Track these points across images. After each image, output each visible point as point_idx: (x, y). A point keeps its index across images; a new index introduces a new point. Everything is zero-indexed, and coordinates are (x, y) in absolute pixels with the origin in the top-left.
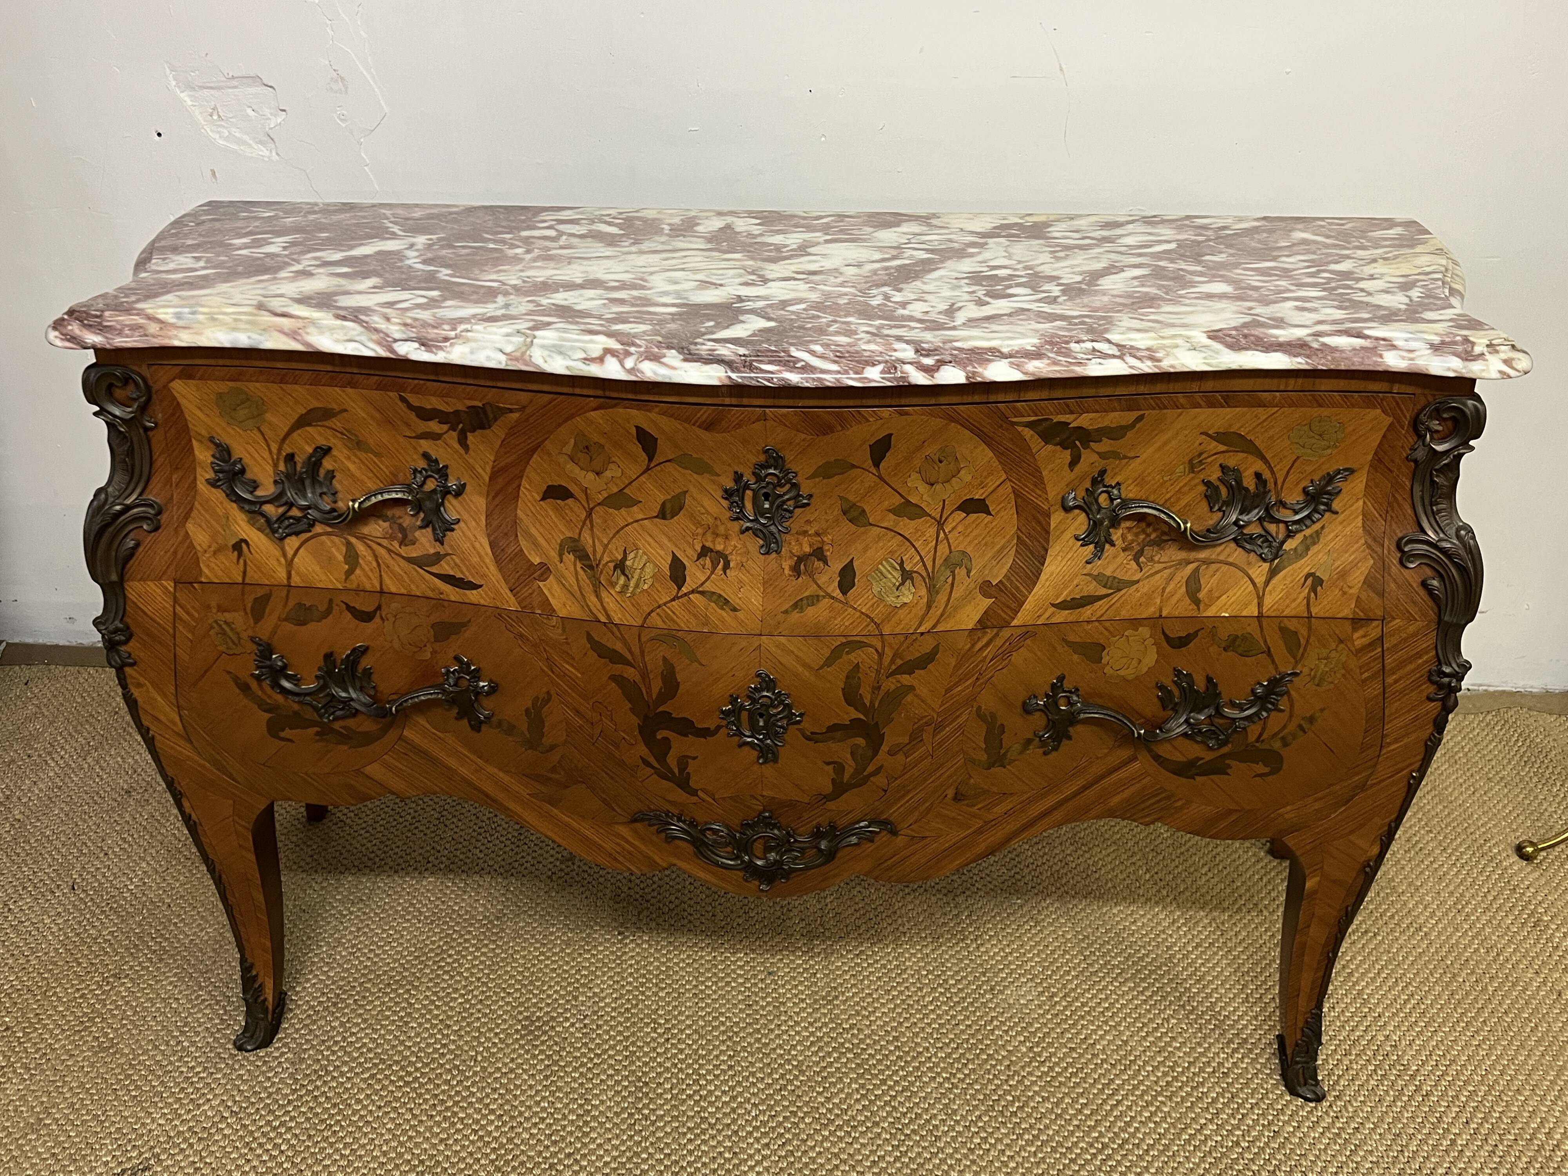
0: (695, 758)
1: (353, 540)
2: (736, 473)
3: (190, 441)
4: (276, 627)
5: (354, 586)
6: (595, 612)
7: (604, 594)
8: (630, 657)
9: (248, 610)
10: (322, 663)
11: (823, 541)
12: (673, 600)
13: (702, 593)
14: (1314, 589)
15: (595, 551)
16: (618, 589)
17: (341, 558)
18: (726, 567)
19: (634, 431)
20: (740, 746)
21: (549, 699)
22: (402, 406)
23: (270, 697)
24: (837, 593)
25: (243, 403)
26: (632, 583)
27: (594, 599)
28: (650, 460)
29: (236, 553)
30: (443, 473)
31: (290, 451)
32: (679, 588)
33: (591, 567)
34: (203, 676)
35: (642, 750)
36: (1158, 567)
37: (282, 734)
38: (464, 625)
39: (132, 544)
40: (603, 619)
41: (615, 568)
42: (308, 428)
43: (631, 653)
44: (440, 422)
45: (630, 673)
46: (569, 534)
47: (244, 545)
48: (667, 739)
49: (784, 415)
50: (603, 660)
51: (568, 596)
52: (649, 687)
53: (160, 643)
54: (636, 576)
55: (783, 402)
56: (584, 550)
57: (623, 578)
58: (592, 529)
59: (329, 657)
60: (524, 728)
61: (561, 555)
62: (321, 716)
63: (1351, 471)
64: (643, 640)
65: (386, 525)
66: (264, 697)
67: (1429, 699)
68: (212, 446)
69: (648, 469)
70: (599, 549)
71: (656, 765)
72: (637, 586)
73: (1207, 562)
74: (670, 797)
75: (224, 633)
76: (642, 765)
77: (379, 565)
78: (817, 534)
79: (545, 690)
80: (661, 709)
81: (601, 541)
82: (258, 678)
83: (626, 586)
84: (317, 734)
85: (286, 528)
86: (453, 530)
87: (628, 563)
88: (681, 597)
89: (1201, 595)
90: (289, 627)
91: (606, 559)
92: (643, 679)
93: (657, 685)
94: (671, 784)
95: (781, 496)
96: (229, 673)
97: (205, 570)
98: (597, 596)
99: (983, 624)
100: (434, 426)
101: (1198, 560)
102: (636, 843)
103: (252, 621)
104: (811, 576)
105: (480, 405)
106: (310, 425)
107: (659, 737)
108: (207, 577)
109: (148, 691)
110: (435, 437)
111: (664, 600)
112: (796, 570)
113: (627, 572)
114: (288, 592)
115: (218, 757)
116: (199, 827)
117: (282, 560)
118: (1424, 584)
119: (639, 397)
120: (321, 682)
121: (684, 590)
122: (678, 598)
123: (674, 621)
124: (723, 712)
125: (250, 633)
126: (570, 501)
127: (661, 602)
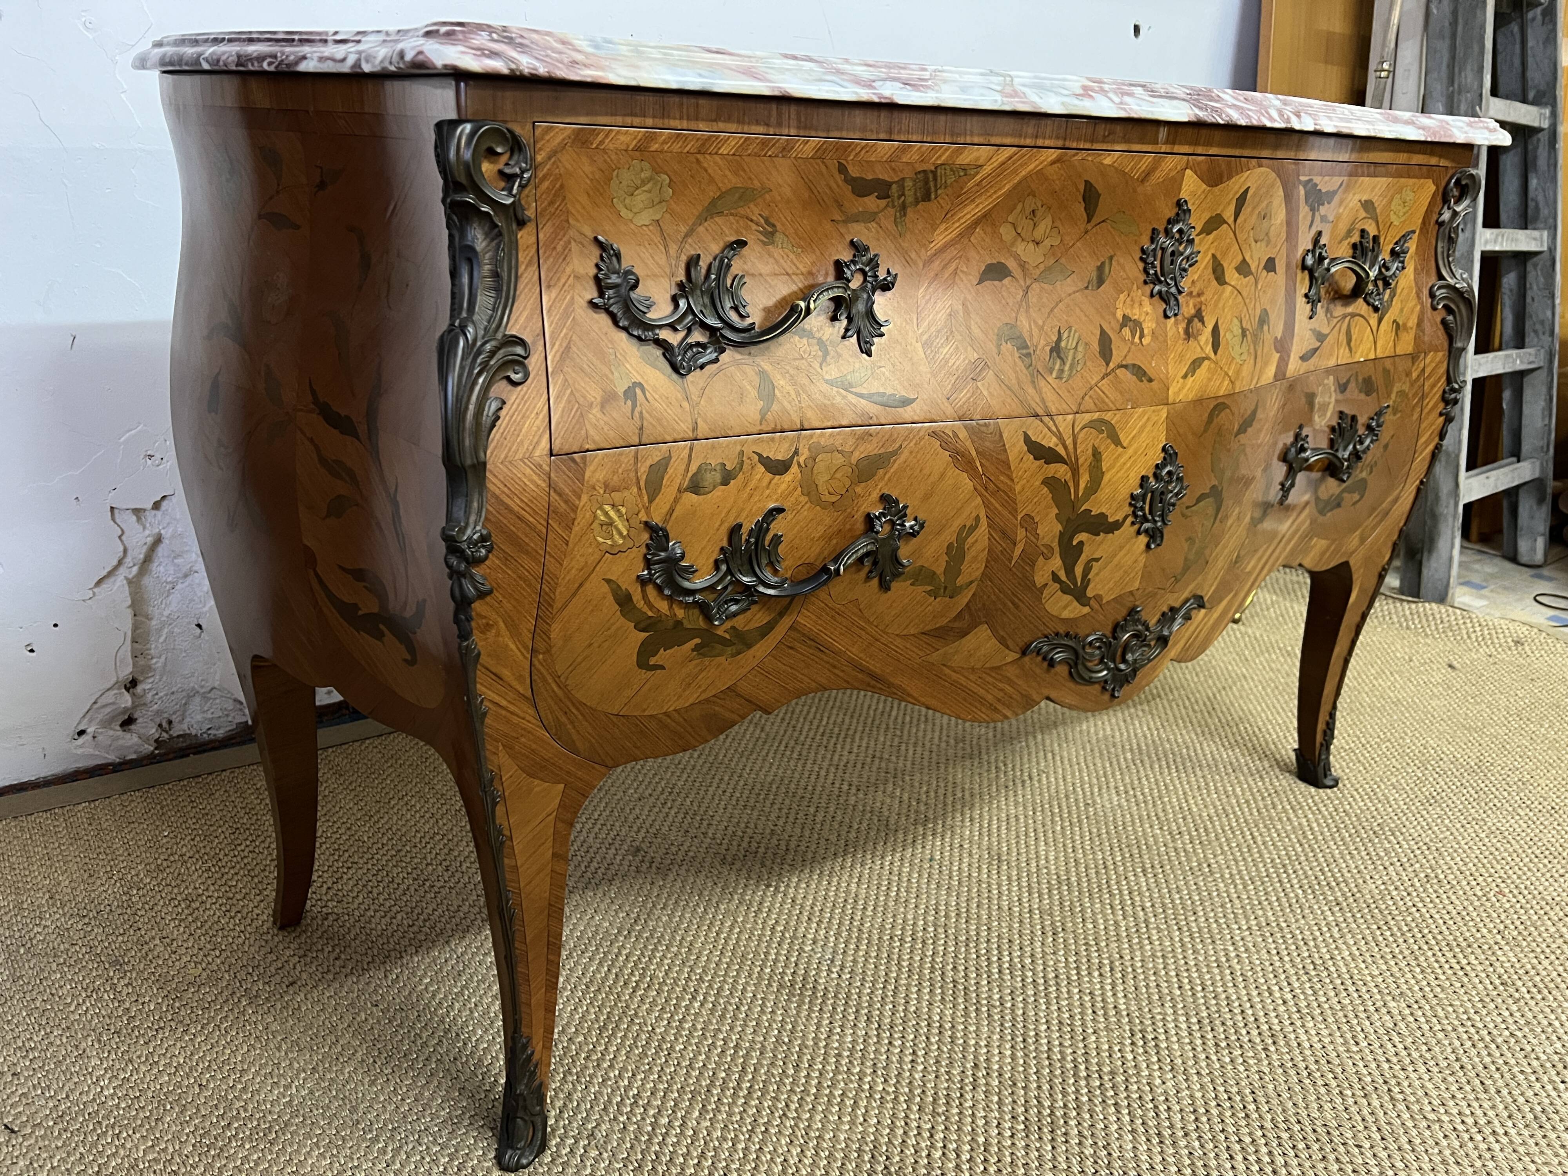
0: (1097, 560)
1: (767, 367)
2: (1154, 229)
3: (570, 242)
4: (676, 500)
5: (769, 429)
6: (1034, 405)
7: (1042, 383)
8: (1062, 452)
9: (642, 484)
10: (725, 543)
11: (1201, 303)
12: (1103, 378)
13: (1125, 367)
14: (1397, 334)
15: (1031, 336)
16: (1054, 375)
17: (754, 393)
18: (1142, 336)
19: (1082, 188)
20: (1139, 533)
21: (977, 526)
22: (839, 178)
23: (651, 606)
24: (1212, 355)
25: (644, 183)
26: (1067, 368)
27: (1031, 391)
28: (1089, 221)
29: (629, 402)
30: (874, 264)
31: (693, 253)
32: (1107, 364)
33: (1028, 355)
34: (574, 594)
35: (1056, 563)
36: (1335, 320)
37: (652, 661)
38: (895, 453)
39: (494, 406)
40: (1040, 412)
41: (1051, 351)
42: (717, 219)
43: (1066, 448)
44: (878, 198)
45: (1061, 471)
46: (1007, 320)
47: (638, 391)
48: (1081, 543)
49: (1199, 163)
50: (1038, 463)
51: (1008, 392)
52: (1077, 486)
53: (527, 553)
54: (1070, 358)
55: (1199, 150)
56: (1020, 337)
57: (1058, 362)
58: (1027, 311)
59: (735, 530)
60: (940, 571)
61: (999, 346)
62: (709, 619)
63: (1414, 232)
64: (1077, 430)
65: (805, 340)
66: (645, 609)
67: (1441, 414)
68: (596, 252)
69: (1086, 232)
70: (1035, 332)
71: (1064, 578)
72: (1071, 369)
73: (1353, 315)
74: (1066, 614)
75: (611, 523)
76: (1051, 582)
77: (798, 394)
78: (1199, 295)
79: (974, 515)
80: (1083, 508)
81: (1035, 323)
82: (643, 582)
83: (1061, 371)
84: (697, 648)
85: (690, 360)
86: (882, 335)
87: (1063, 344)
88: (1110, 374)
89: (1352, 344)
90: (690, 498)
91: (1043, 342)
92: (1073, 475)
93: (1084, 480)
94: (1069, 597)
95: (1182, 254)
96: (608, 581)
97: (592, 432)
98: (1035, 388)
99: (1277, 378)
100: (871, 202)
101: (1349, 314)
102: (1020, 682)
103: (646, 498)
104: (1196, 339)
105: (933, 168)
106: (720, 213)
107: (1074, 543)
108: (594, 442)
109: (498, 634)
110: (870, 217)
111: (1095, 380)
112: (1188, 335)
113: (1062, 355)
114: (691, 449)
115: (564, 719)
116: (508, 843)
117: (685, 404)
118: (1444, 322)
119: (1095, 146)
120: (724, 568)
121: (1112, 365)
122: (1107, 375)
123: (1104, 402)
124: (1132, 497)
125: (643, 517)
126: (1006, 281)
127: (1093, 383)
